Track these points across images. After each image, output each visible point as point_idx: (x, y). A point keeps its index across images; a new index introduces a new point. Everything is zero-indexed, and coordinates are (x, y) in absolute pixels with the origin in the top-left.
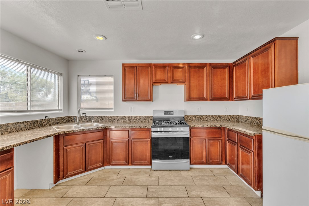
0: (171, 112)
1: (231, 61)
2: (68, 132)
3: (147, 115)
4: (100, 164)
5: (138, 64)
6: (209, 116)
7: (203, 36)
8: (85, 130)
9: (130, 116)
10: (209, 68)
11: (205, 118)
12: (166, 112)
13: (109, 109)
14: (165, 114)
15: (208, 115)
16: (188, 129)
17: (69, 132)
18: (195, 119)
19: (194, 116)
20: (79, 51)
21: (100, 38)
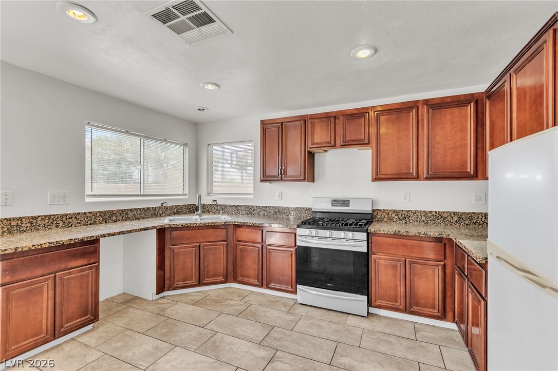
0: (346, 203)
1: (481, 87)
2: (174, 226)
3: (304, 207)
4: (221, 279)
5: (285, 118)
6: (431, 212)
7: (376, 51)
8: (198, 225)
9: (276, 207)
10: (424, 110)
11: (420, 217)
12: (335, 202)
13: (247, 194)
14: (333, 205)
15: (428, 210)
16: (364, 236)
17: (176, 226)
18: (396, 217)
19: (395, 212)
20: (199, 109)
21: (210, 87)
